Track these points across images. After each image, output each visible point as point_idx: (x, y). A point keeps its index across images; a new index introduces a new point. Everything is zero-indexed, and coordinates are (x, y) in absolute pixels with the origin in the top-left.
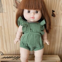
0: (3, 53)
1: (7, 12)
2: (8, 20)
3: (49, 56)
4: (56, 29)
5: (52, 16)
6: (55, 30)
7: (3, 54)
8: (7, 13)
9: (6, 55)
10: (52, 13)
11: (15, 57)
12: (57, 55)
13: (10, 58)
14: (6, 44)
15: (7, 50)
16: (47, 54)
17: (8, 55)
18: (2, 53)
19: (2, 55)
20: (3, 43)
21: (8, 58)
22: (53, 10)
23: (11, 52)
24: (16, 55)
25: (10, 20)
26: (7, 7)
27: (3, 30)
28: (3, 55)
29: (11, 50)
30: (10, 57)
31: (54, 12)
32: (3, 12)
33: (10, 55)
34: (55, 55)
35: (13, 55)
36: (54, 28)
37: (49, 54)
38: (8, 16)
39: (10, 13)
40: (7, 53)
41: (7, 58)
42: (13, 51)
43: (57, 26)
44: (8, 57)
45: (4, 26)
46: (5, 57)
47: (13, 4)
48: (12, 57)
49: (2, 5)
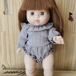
0: (5, 67)
2: (14, 24)
5: (69, 19)
8: (13, 16)
9: (10, 69)
11: (21, 72)
14: (10, 55)
15: (11, 62)
16: (62, 70)
17: (12, 69)
19: (4, 69)
20: (7, 53)
21: (12, 73)
22: (70, 13)
23: (16, 66)
24: (22, 69)
26: (13, 8)
27: (7, 37)
28: (6, 69)
29: (16, 63)
30: (14, 72)
31: (71, 15)
32: (8, 14)
33: (14, 69)
34: (73, 71)
35: (18, 69)
36: (71, 36)
37: (64, 70)
38: (14, 19)
40: (10, 67)
41: (10, 73)
43: (75, 32)
44: (12, 71)
46: (8, 72)
49: (7, 6)
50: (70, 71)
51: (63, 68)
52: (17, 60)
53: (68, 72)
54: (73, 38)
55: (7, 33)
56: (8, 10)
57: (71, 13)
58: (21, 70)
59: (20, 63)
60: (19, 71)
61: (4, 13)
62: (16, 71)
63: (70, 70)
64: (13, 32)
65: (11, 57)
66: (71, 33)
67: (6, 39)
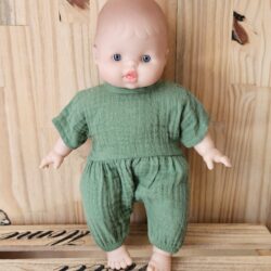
0: (7, 218)
1: (29, 24)
2: (34, 61)
3: (223, 227)
4: (254, 99)
6: (247, 105)
7: (7, 222)
8: (27, 29)
9: (24, 224)
10: (231, 28)
11: (64, 232)
12: (258, 223)
13: (41, 237)
14: (24, 174)
15: (27, 200)
16: (212, 221)
17: (32, 224)
18: (2, 216)
23: (46, 211)
24: (66, 223)
25: (43, 59)
27: (8, 108)
28: (10, 224)
29: (45, 201)
30: (40, 235)
31: (240, 23)
32: (8, 24)
33: (39, 224)
34: (251, 223)
35: (56, 223)
36: (243, 98)
37: (220, 221)
38: (32, 41)
39: (40, 28)
40: (27, 216)
41: (26, 238)
43: (255, 84)
44: (33, 232)
45: (14, 87)
46: (17, 233)
48: (49, 233)
50: (240, 226)
51: (216, 215)
52: (48, 190)
53: (232, 227)
54: (250, 105)
55: (8, 91)
57: (241, 13)
58: (63, 228)
59: (60, 201)
60: (57, 229)
62: (46, 231)
63: (243, 221)
65: (28, 179)
66: (243, 89)
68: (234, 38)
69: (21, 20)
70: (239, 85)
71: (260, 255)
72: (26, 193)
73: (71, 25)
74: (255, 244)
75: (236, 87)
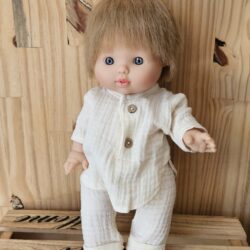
0: (21, 203)
1: (43, 46)
2: (46, 76)
3: (201, 218)
4: (232, 112)
6: (226, 116)
7: (21, 206)
8: (41, 50)
9: (35, 209)
10: (213, 52)
11: (68, 218)
12: (233, 216)
13: (48, 221)
15: (38, 189)
17: (41, 209)
18: (17, 201)
19: (17, 208)
21: (40, 220)
23: (53, 198)
25: (54, 75)
26: (41, 27)
27: (24, 114)
28: (23, 208)
29: (52, 190)
30: (48, 219)
31: (222, 48)
32: (25, 45)
33: (47, 209)
35: (61, 209)
36: (222, 111)
37: (200, 213)
38: (45, 60)
39: (52, 51)
40: (37, 202)
41: (36, 221)
42: (61, 196)
43: (233, 99)
44: (42, 216)
45: (29, 97)
46: (29, 217)
47: (65, 14)
48: (55, 217)
49: (24, 20)
50: (215, 219)
51: (197, 207)
52: (55, 181)
54: (228, 116)
55: (24, 101)
56: (25, 32)
57: (222, 39)
58: (67, 213)
59: (65, 191)
60: (62, 215)
61: (15, 43)
62: (53, 216)
64: (43, 100)
65: (39, 173)
66: (223, 103)
67: (21, 120)
68: (215, 60)
69: (37, 43)
70: (219, 99)
71: (232, 245)
72: (37, 184)
73: (77, 47)
74: (227, 235)
75: (216, 101)
